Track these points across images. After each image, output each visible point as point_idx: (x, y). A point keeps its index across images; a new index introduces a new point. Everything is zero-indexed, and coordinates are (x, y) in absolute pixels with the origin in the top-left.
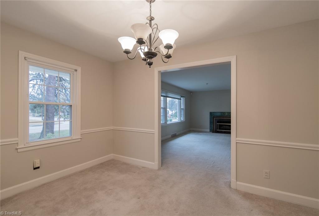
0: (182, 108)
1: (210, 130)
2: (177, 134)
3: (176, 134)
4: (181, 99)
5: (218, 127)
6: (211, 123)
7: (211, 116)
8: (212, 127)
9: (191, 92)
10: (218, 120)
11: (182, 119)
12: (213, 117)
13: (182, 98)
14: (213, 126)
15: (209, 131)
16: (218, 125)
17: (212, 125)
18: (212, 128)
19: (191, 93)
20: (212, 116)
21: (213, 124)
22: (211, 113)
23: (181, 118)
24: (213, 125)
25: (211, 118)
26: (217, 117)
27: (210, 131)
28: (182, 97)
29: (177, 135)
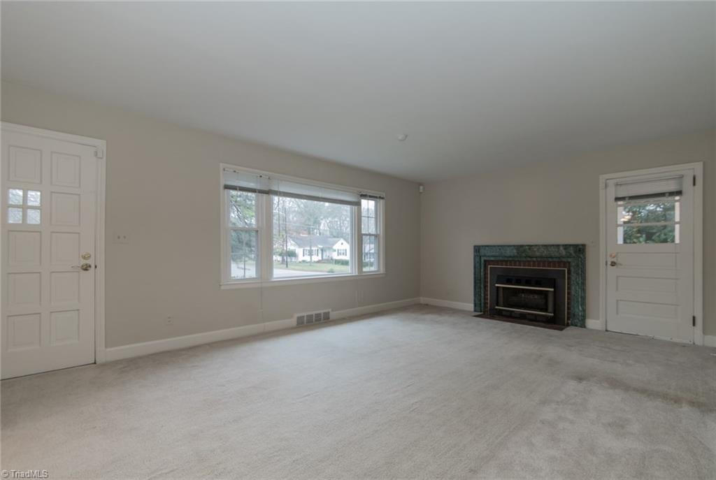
0: (366, 231)
1: (475, 305)
2: (335, 314)
3: (327, 313)
4: (358, 204)
5: (500, 296)
6: (479, 282)
7: (477, 260)
8: (482, 295)
9: (420, 184)
10: (500, 274)
12: (485, 261)
13: (366, 202)
14: (486, 295)
15: (472, 309)
16: (501, 291)
17: (482, 292)
18: (483, 301)
19: (421, 187)
20: (483, 259)
21: (485, 287)
22: (477, 249)
24: (486, 290)
25: (478, 265)
26: (497, 262)
27: (475, 311)
28: (364, 196)
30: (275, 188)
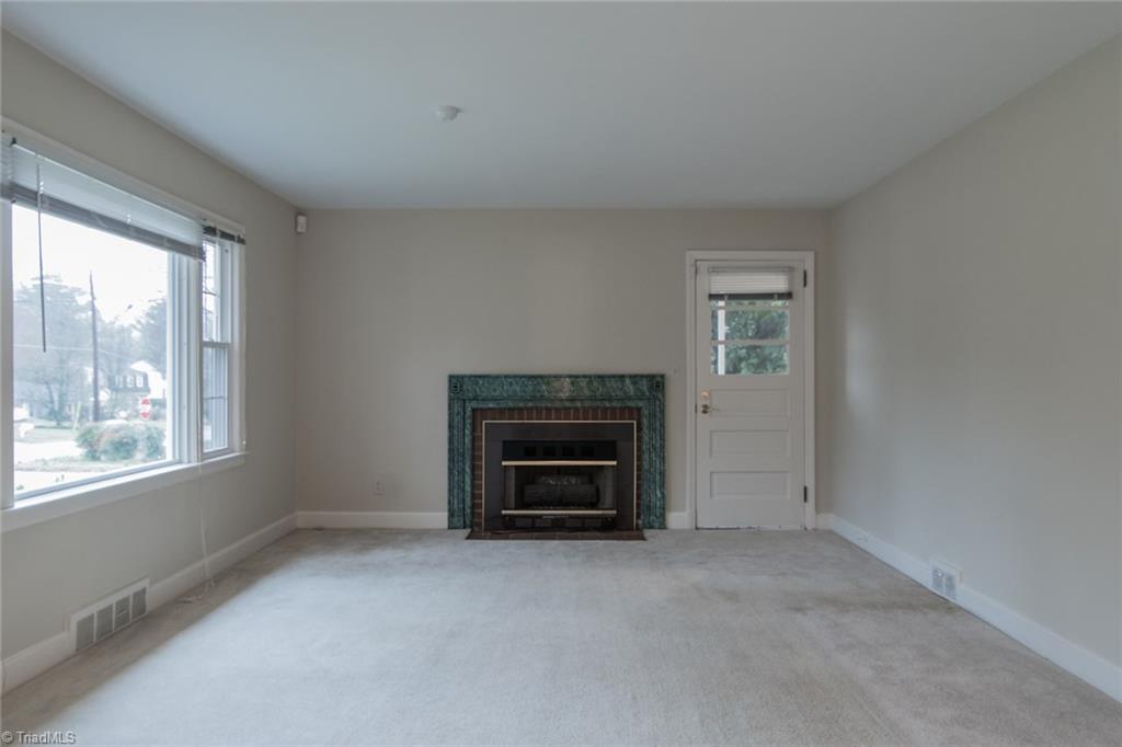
0: (213, 333)
1: (451, 515)
2: (156, 593)
3: (140, 595)
4: (199, 254)
5: (512, 483)
7: (456, 408)
8: (468, 488)
9: (299, 212)
10: (508, 438)
11: (217, 437)
12: (474, 411)
13: (211, 251)
14: (474, 487)
15: (445, 524)
16: (512, 474)
17: (468, 480)
18: (469, 501)
19: (302, 219)
20: (470, 406)
21: (474, 468)
22: (457, 384)
23: (208, 434)
24: (474, 476)
25: (457, 420)
26: (501, 412)
27: (451, 526)
28: (210, 231)
29: (151, 602)
30: (28, 181)
